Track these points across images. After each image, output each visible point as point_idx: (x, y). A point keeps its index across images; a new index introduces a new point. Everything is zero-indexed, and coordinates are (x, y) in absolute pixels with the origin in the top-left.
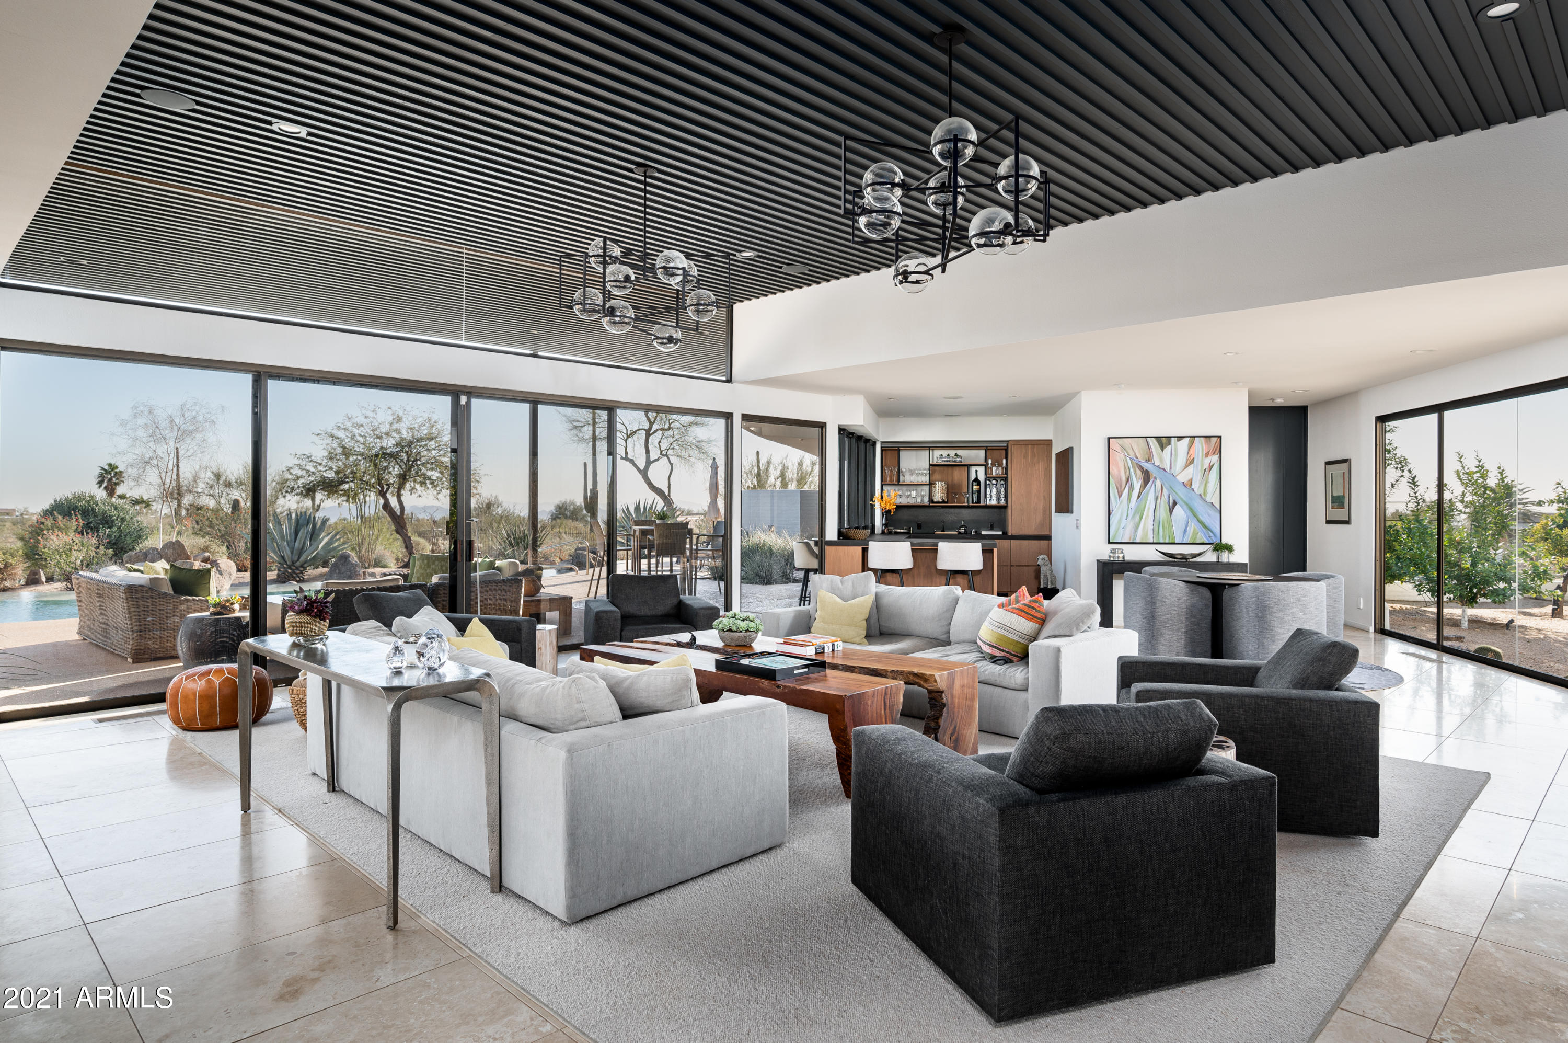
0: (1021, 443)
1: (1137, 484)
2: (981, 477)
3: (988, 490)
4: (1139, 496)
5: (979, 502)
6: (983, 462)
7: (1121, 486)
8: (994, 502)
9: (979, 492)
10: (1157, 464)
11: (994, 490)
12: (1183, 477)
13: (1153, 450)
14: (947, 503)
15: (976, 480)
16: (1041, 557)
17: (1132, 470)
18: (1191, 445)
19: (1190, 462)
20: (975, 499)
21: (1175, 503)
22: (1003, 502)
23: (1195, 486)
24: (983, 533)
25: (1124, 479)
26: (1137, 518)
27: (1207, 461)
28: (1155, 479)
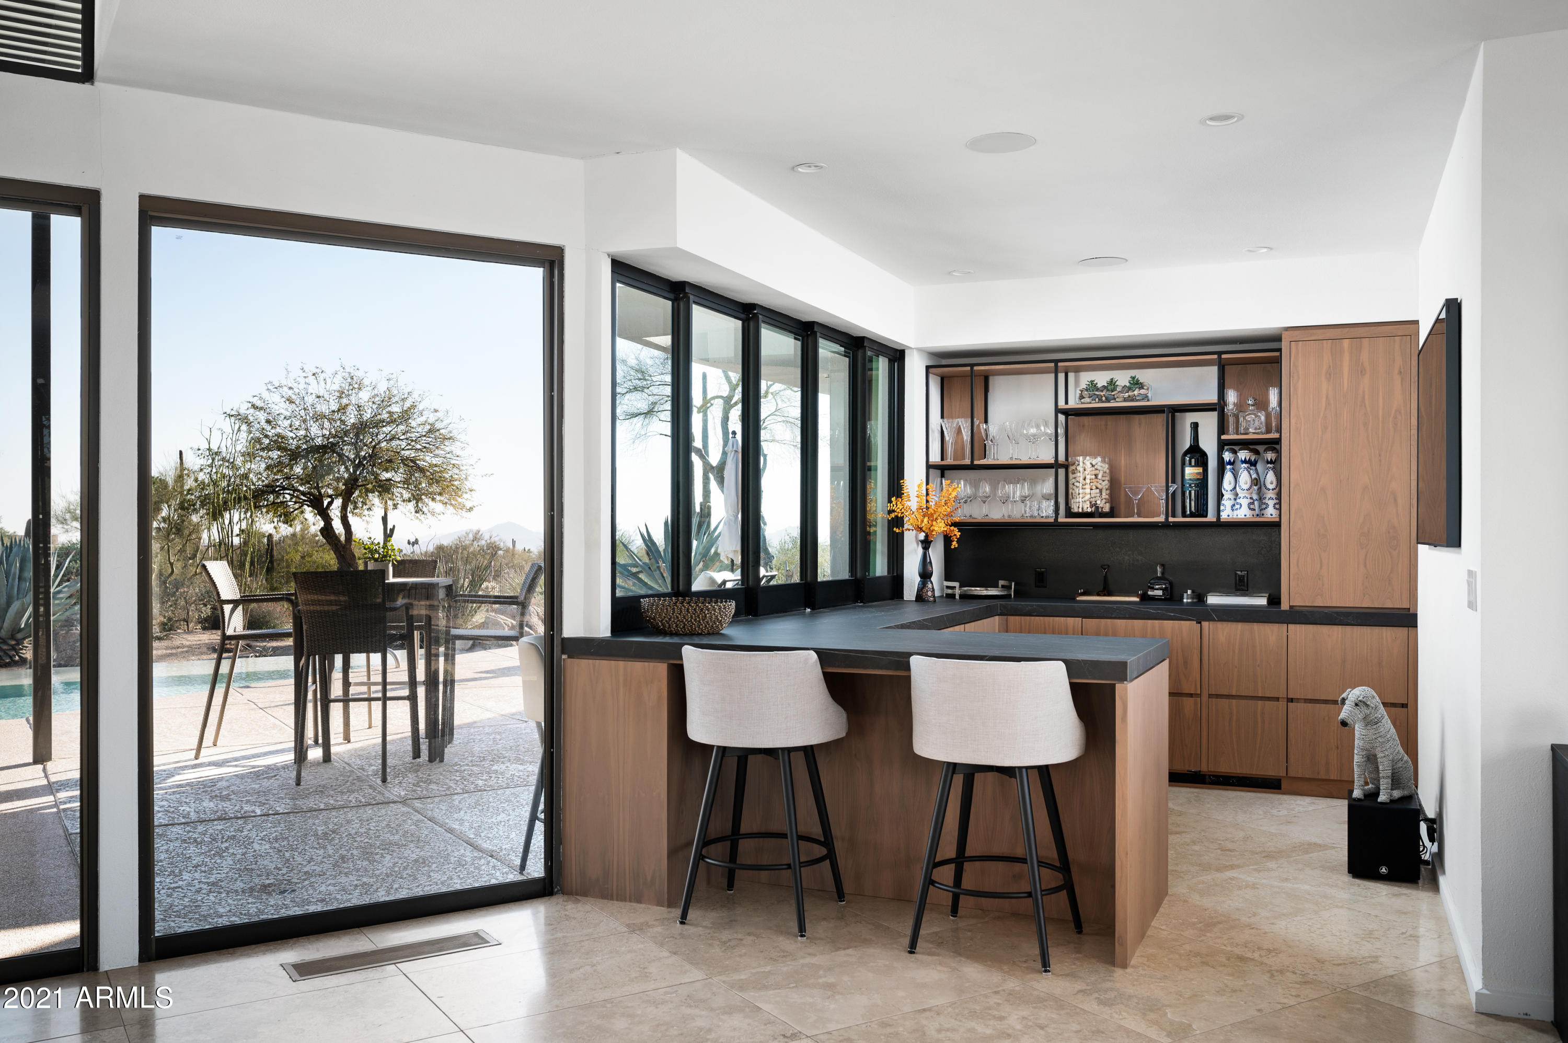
0: (1320, 334)
2: (1209, 444)
3: (1228, 477)
5: (1202, 510)
6: (1213, 398)
8: (1243, 513)
9: (1202, 484)
11: (1245, 478)
14: (1111, 514)
15: (1197, 454)
16: (1354, 694)
20: (1191, 506)
22: (1271, 513)
24: (1213, 600)
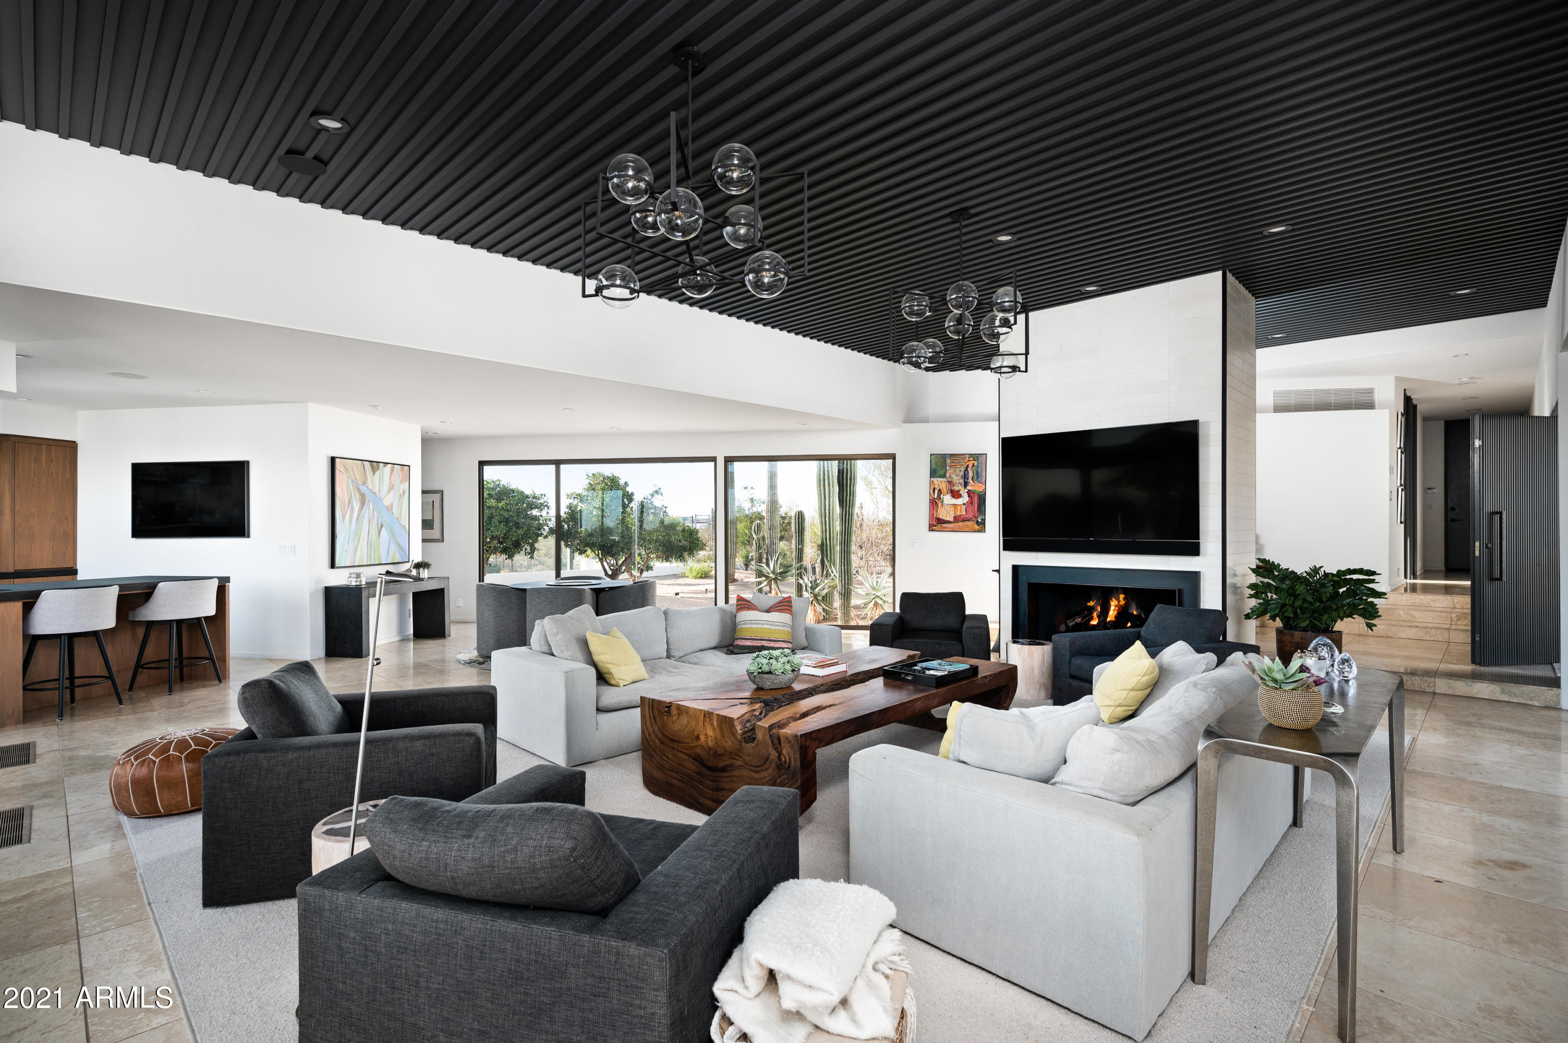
1: (357, 507)
4: (357, 519)
7: (344, 508)
10: (370, 488)
12: (386, 502)
13: (368, 473)
17: (353, 493)
18: (392, 469)
19: (391, 488)
21: (382, 526)
23: (395, 510)
25: (347, 501)
26: (356, 541)
27: (402, 487)
28: (369, 502)
